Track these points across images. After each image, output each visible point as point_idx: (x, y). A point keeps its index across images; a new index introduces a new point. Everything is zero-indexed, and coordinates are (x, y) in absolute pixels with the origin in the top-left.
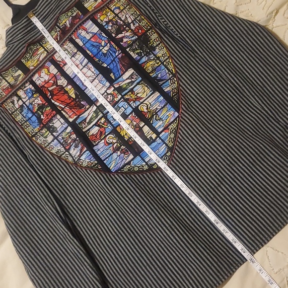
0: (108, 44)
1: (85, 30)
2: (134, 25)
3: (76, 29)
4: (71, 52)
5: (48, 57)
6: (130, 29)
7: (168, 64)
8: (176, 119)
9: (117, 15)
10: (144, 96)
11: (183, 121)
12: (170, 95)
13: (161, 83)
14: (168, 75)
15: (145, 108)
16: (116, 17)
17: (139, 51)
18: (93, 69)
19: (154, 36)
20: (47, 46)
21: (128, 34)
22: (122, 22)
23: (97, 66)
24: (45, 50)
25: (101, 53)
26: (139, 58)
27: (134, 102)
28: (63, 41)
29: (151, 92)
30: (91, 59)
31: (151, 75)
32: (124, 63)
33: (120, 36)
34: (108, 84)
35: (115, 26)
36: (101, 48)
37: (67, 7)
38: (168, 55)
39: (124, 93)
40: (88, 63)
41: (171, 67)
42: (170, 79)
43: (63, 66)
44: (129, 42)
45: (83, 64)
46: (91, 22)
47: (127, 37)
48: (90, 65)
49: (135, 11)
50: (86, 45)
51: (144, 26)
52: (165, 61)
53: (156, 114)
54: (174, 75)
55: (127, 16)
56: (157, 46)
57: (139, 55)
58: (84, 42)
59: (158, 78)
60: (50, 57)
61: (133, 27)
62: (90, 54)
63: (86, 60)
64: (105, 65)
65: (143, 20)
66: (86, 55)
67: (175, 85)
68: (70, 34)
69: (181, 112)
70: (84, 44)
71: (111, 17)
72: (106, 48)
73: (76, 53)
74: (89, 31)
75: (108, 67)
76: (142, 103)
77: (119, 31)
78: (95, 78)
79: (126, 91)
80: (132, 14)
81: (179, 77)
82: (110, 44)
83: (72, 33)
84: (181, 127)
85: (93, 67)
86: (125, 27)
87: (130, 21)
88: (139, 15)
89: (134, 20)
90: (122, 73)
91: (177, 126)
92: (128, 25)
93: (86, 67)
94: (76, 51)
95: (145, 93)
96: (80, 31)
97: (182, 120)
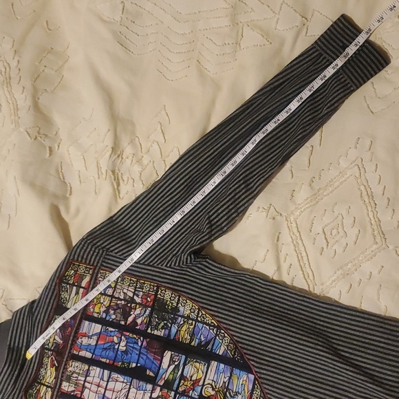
0: (123, 337)
1: (85, 335)
2: (138, 296)
3: (73, 341)
4: (81, 372)
5: (55, 393)
6: (136, 303)
7: (203, 317)
8: (254, 384)
9: (112, 296)
10: (201, 375)
11: (265, 382)
12: (228, 356)
13: (210, 346)
14: (211, 331)
15: (210, 390)
16: (114, 299)
17: (162, 324)
18: (121, 378)
19: (168, 295)
20: (47, 381)
21: (138, 311)
22: (123, 302)
23: (125, 371)
24: (47, 387)
25: (119, 352)
26: (167, 331)
27: (194, 390)
28: (64, 363)
29: (206, 366)
30: (112, 368)
31: (192, 344)
32: (154, 350)
33: (130, 319)
34: (150, 387)
35: (118, 311)
36: (116, 347)
37: (45, 320)
38: (197, 307)
39: (175, 386)
40: (110, 373)
41: (209, 319)
42: (217, 335)
43: (81, 395)
44: (145, 321)
45: (105, 379)
46: (87, 323)
47: (139, 316)
48: (115, 375)
49: (131, 280)
50: (96, 353)
51: (149, 291)
52: (197, 316)
53: (228, 389)
54: (219, 328)
55: (125, 291)
56: (178, 304)
57: (165, 329)
58: (92, 351)
59: (203, 343)
60: (58, 392)
61: (138, 300)
62: (108, 361)
63: (106, 372)
64: (134, 365)
65: (144, 284)
66: (103, 366)
67: (227, 339)
68: (68, 351)
69: (256, 372)
70: (93, 354)
71: (107, 303)
72: (123, 344)
73: (88, 370)
74: (91, 334)
75: (139, 365)
76: (203, 385)
77: (126, 315)
78: (130, 388)
79: (177, 382)
80: (129, 285)
81: (225, 326)
82: (125, 336)
83: (71, 349)
84: (267, 391)
85: (119, 376)
86: (129, 305)
87: (131, 295)
88: (137, 281)
89: (135, 290)
90: (159, 362)
91: (262, 391)
92: (132, 300)
93: (110, 380)
94: (87, 367)
95: (200, 371)
96: (80, 340)
97: (263, 381)
